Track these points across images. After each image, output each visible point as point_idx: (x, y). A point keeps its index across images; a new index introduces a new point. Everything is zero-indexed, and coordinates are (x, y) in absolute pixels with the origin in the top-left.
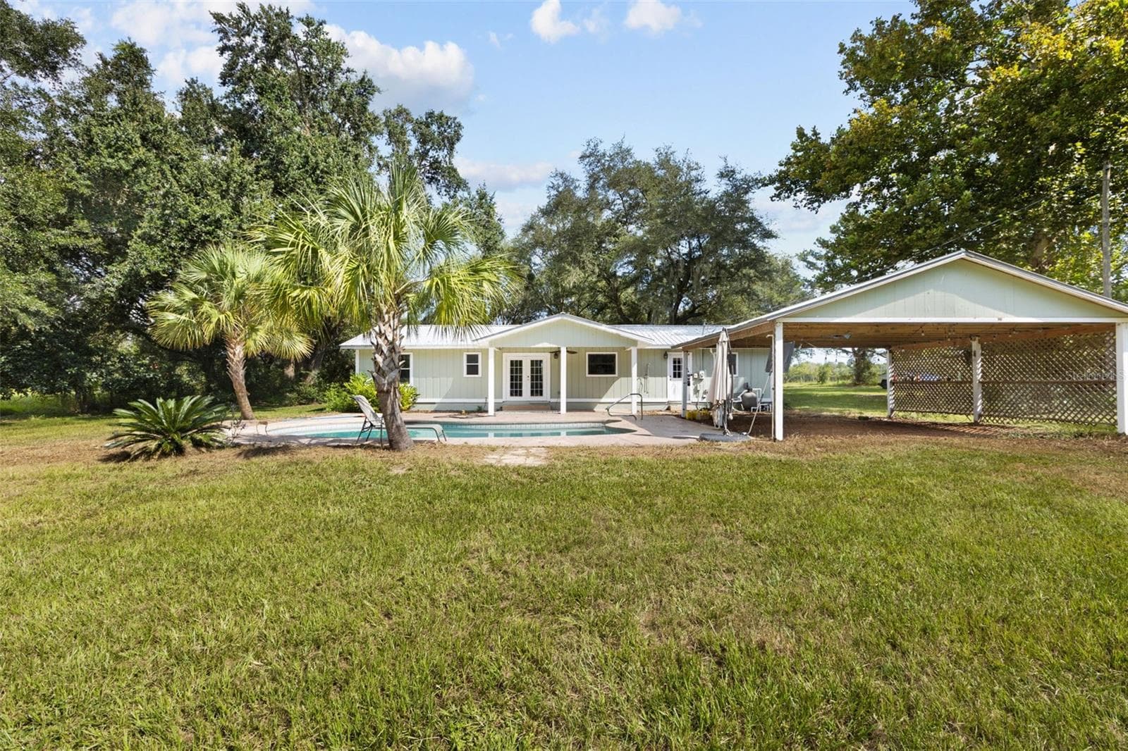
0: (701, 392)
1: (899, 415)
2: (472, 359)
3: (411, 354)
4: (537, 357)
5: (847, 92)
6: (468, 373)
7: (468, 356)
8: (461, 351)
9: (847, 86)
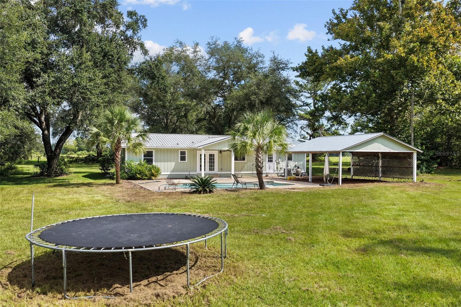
0: (279, 168)
1: (354, 177)
2: (183, 153)
3: (154, 151)
4: (212, 152)
5: (327, 33)
6: (181, 160)
7: (181, 152)
8: (178, 150)
9: (327, 31)
